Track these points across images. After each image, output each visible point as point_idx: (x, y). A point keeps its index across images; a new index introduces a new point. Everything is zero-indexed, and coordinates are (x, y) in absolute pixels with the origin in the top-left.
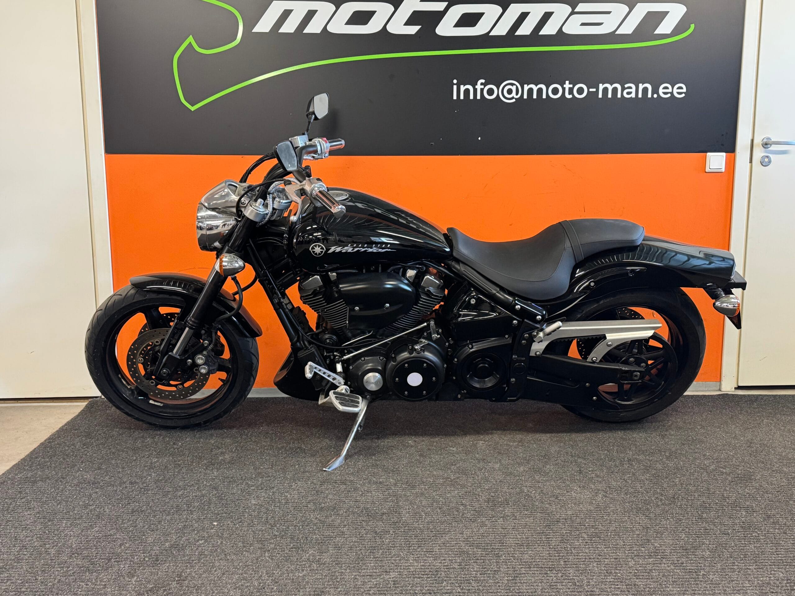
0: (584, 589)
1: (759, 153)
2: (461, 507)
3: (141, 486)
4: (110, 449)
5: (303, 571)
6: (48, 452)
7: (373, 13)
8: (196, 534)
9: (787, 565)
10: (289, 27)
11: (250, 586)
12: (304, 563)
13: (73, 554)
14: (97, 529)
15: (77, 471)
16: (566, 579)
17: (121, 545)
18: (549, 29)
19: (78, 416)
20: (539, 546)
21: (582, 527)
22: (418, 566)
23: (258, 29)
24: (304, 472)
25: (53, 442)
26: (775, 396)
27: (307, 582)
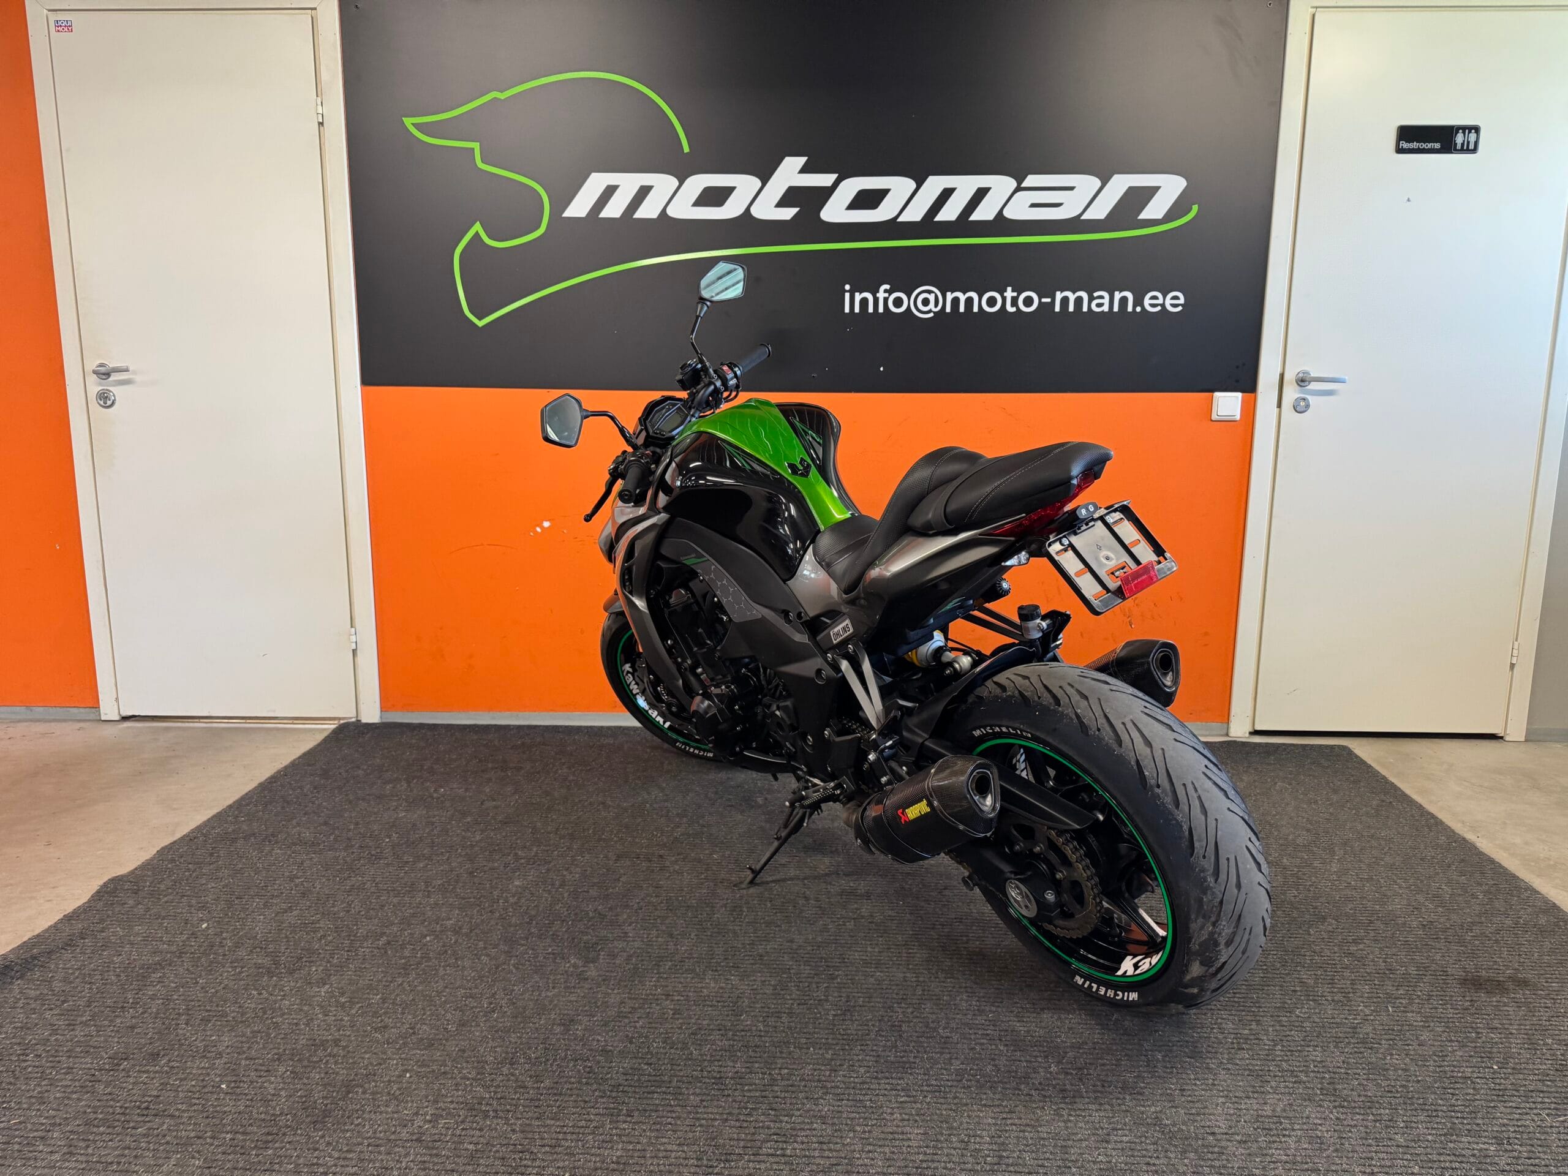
0: (939, 1033)
1: (1291, 393)
2: (801, 902)
3: (373, 852)
4: (347, 795)
5: (553, 988)
6: (265, 797)
7: (732, 189)
8: (426, 927)
9: (1243, 1011)
10: (613, 210)
11: (476, 1007)
12: (559, 977)
13: (255, 948)
14: (295, 913)
15: (295, 827)
16: (917, 1017)
17: (320, 939)
18: (984, 213)
19: (319, 745)
20: (894, 964)
21: (964, 938)
22: (714, 988)
23: (568, 213)
24: (600, 840)
25: (275, 782)
26: (1304, 746)
27: (556, 1005)
